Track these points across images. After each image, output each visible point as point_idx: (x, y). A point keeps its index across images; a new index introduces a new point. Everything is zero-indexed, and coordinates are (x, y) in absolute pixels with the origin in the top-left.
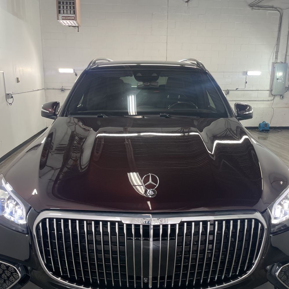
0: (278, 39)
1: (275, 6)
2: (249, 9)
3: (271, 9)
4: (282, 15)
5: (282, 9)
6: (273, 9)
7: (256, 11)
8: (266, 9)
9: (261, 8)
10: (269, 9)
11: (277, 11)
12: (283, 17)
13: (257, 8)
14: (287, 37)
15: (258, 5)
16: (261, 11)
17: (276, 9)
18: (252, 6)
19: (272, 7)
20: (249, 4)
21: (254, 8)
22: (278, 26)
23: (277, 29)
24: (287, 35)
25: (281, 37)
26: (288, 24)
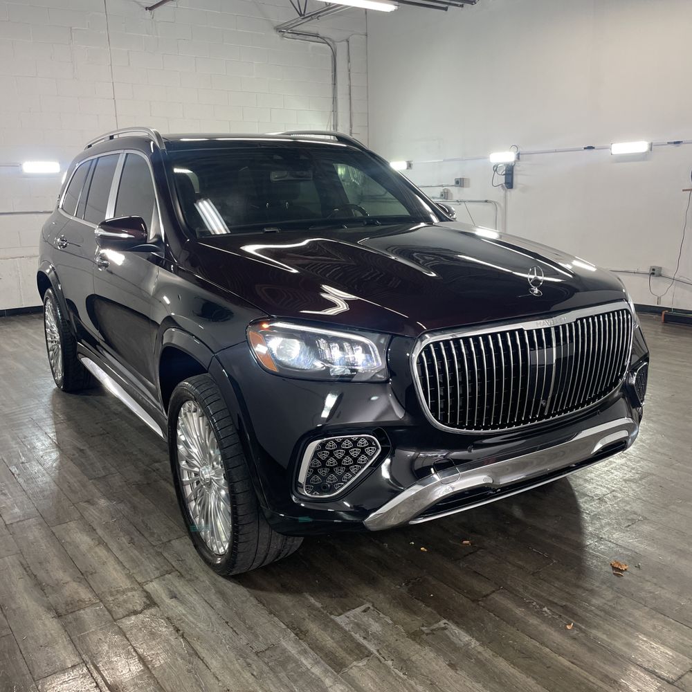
0: (335, 99)
1: (321, 35)
2: (277, 35)
3: (315, 39)
4: (336, 50)
5: (333, 42)
6: (319, 40)
7: (288, 42)
8: (307, 39)
9: (298, 37)
10: (311, 38)
11: (326, 45)
13: (290, 35)
14: (348, 97)
15: (294, 29)
16: (298, 42)
17: (324, 40)
18: (279, 29)
19: (317, 36)
20: (275, 25)
21: (286, 34)
22: (330, 74)
23: (330, 81)
24: (348, 92)
25: (339, 97)
26: (347, 70)
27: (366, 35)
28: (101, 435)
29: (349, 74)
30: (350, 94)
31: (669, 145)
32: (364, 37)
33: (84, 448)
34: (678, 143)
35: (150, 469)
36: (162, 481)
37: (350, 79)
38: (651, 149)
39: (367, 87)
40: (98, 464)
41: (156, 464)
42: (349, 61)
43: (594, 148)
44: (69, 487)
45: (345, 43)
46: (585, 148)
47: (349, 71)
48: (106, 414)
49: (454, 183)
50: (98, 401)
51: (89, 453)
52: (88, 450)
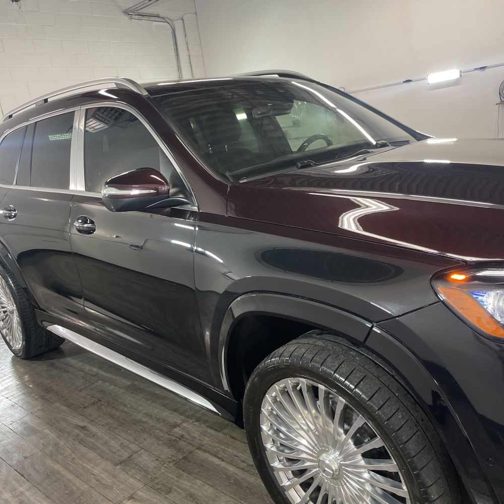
0: (179, 67)
1: (161, 16)
2: (126, 18)
3: (157, 19)
4: (175, 29)
5: (172, 20)
6: (160, 19)
7: (136, 23)
8: (151, 19)
9: (143, 18)
10: (153, 19)
11: (166, 24)
12: (176, 33)
13: (136, 17)
14: (189, 65)
15: (139, 11)
16: (144, 22)
17: (164, 19)
18: (126, 12)
19: (158, 16)
20: (124, 9)
21: (133, 16)
22: (173, 47)
23: (173, 53)
24: (188, 61)
25: (182, 65)
26: (185, 43)
27: (196, 14)
28: (94, 404)
29: (188, 47)
30: (190, 63)
31: (476, 71)
32: (194, 15)
33: (85, 424)
34: (483, 68)
35: (174, 438)
36: (197, 451)
37: (188, 50)
38: (461, 76)
39: (203, 56)
40: (113, 442)
41: (176, 430)
42: (186, 36)
43: (411, 81)
44: (98, 480)
45: (180, 21)
46: (404, 82)
47: (187, 44)
48: (83, 378)
49: (291, 124)
50: (66, 364)
51: (94, 429)
52: (90, 426)
